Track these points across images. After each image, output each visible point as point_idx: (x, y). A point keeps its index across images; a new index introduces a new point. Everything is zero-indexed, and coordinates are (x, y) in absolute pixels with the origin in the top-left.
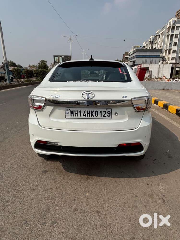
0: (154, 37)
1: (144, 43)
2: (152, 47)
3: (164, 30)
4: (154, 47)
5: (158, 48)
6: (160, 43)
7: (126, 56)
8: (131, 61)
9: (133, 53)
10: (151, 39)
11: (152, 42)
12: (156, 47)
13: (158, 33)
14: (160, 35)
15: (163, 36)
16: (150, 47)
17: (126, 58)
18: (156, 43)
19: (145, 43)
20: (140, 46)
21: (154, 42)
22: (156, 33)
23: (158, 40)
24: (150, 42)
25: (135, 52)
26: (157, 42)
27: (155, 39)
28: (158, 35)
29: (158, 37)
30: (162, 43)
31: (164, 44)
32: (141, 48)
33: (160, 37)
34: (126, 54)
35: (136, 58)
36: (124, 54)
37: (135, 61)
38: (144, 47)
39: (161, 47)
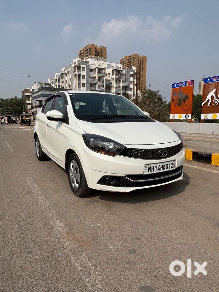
0: (60, 74)
1: (49, 80)
2: (59, 86)
3: (70, 69)
4: (62, 86)
5: (67, 87)
6: (67, 82)
7: (26, 94)
8: (37, 101)
9: (37, 90)
10: (56, 76)
11: (59, 80)
12: (63, 86)
13: (64, 71)
14: (66, 74)
15: (70, 75)
16: (56, 86)
17: (27, 96)
18: (63, 82)
19: (51, 80)
20: (46, 83)
21: (61, 80)
22: (62, 70)
23: (65, 79)
24: (56, 79)
25: (41, 90)
26: (64, 80)
27: (61, 77)
28: (64, 72)
29: (64, 75)
30: (70, 83)
31: (72, 84)
32: (47, 86)
33: (66, 76)
34: (27, 91)
35: (43, 97)
36: (24, 91)
37: (42, 100)
38: (50, 85)
39: (69, 86)
